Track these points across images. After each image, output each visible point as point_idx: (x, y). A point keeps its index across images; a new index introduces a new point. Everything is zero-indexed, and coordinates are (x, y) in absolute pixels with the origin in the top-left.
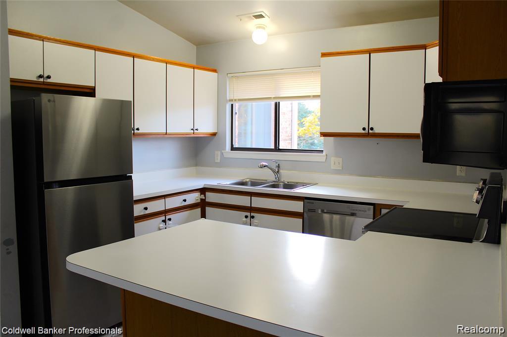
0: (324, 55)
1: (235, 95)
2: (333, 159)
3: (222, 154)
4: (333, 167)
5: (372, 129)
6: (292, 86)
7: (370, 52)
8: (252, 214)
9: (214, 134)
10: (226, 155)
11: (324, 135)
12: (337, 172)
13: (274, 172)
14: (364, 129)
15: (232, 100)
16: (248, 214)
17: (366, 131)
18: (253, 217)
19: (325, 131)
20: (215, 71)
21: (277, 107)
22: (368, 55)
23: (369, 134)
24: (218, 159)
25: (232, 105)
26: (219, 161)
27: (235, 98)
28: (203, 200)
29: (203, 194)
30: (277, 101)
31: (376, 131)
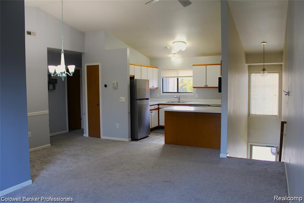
0: (193, 65)
2: (196, 94)
3: (160, 94)
4: (196, 97)
6: (182, 73)
7: (206, 65)
9: (157, 88)
10: (161, 95)
11: (194, 87)
12: (197, 98)
13: (178, 99)
14: (205, 86)
15: (163, 77)
19: (195, 86)
20: (157, 68)
21: (178, 79)
23: (206, 87)
24: (158, 96)
25: (163, 79)
26: (159, 96)
28: (158, 107)
29: (159, 106)
30: (178, 77)
31: (208, 86)
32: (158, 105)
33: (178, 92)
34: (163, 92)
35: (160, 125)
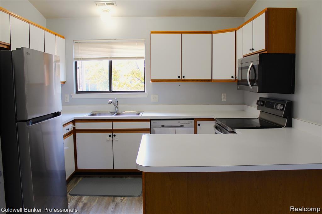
0: (152, 32)
1: (80, 56)
2: (152, 95)
3: (71, 96)
4: (152, 101)
5: (184, 77)
6: (121, 50)
7: (181, 33)
8: (114, 134)
9: (64, 83)
10: (74, 97)
11: (153, 81)
12: (155, 103)
13: (115, 106)
14: (179, 77)
15: (78, 59)
16: (111, 134)
17: (180, 78)
18: (115, 136)
20: (63, 38)
21: (111, 64)
22: (180, 34)
23: (182, 80)
24: (67, 100)
25: (76, 62)
27: (80, 57)
28: (74, 128)
29: (74, 124)
30: (111, 60)
31: (186, 78)
32: (74, 122)
33: (111, 91)
34: (77, 92)
35: (79, 168)
